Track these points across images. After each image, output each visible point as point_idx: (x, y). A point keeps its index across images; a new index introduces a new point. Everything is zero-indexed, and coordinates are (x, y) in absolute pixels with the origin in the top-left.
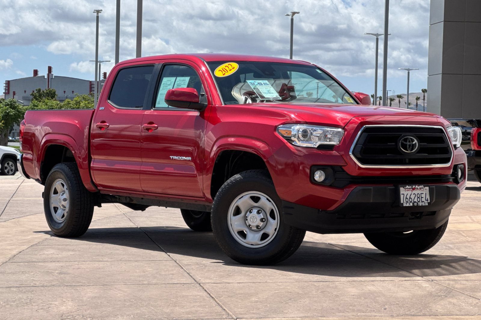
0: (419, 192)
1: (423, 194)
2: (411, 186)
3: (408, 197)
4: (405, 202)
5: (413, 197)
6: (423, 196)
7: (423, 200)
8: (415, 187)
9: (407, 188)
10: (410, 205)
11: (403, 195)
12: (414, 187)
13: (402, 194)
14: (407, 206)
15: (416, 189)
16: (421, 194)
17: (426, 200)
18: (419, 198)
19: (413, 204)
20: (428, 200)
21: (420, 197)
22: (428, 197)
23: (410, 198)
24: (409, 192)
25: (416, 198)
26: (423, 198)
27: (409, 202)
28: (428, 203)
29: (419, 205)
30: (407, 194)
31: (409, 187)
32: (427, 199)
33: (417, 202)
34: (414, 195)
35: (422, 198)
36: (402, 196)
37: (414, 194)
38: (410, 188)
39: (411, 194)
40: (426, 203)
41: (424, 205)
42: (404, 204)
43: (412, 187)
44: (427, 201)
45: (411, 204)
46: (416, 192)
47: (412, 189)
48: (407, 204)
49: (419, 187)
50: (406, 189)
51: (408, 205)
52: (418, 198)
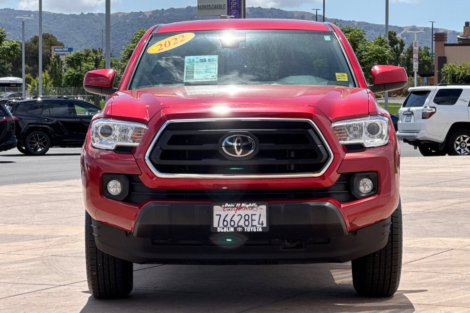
0: (250, 212)
1: (255, 215)
2: (234, 204)
3: (228, 219)
4: (221, 225)
5: (236, 219)
6: (256, 218)
7: (255, 223)
8: (240, 206)
9: (226, 206)
10: (229, 230)
11: (219, 216)
12: (238, 205)
13: (217, 215)
14: (223, 232)
15: (243, 208)
16: (252, 215)
17: (259, 224)
18: (248, 220)
19: (235, 228)
20: (262, 224)
21: (250, 220)
22: (264, 219)
23: (231, 221)
24: (231, 213)
25: (243, 220)
26: (255, 220)
27: (229, 225)
28: (262, 228)
29: (246, 231)
30: (227, 215)
31: (229, 205)
32: (262, 222)
33: (244, 226)
34: (240, 217)
35: (253, 222)
36: (216, 219)
37: (238, 215)
38: (232, 207)
39: (234, 215)
40: (258, 228)
41: (255, 231)
42: (218, 228)
43: (236, 205)
44: (261, 226)
45: (232, 230)
46: (242, 212)
47: (236, 208)
48: (223, 229)
49: (247, 206)
50: (226, 209)
51: (226, 230)
52: (246, 220)
